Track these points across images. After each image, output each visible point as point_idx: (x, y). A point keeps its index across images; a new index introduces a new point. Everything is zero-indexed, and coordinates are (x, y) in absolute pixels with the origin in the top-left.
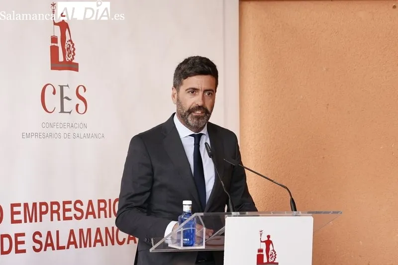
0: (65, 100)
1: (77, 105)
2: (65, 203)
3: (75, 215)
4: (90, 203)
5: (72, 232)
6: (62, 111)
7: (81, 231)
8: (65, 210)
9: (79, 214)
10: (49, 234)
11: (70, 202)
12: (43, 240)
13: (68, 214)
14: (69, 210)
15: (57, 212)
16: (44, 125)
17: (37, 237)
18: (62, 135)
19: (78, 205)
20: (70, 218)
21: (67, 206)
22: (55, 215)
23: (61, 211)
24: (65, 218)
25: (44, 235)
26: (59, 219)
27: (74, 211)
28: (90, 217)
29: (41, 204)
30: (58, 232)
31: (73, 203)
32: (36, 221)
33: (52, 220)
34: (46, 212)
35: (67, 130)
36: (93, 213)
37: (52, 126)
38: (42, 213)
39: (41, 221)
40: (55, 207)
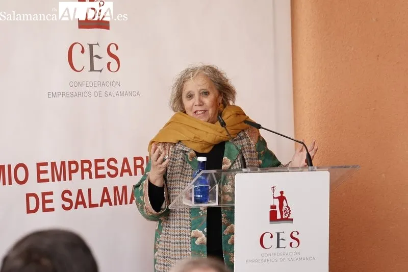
0: (95, 59)
1: (109, 64)
2: (97, 161)
3: (109, 173)
4: (125, 160)
5: (105, 190)
6: (92, 69)
7: (116, 189)
8: (97, 168)
9: (113, 172)
10: (80, 192)
11: (103, 160)
12: (74, 198)
13: (100, 172)
14: (103, 168)
15: (89, 170)
16: (72, 84)
17: (67, 196)
18: (93, 94)
19: (112, 163)
20: (104, 176)
21: (99, 164)
22: (86, 174)
23: (93, 170)
24: (97, 176)
25: (75, 194)
26: (91, 177)
27: (107, 169)
28: (126, 174)
29: (70, 163)
30: (89, 190)
31: (106, 161)
32: (65, 179)
33: (83, 178)
34: (76, 171)
35: (98, 89)
36: (129, 171)
37: (80, 84)
38: (71, 172)
39: (70, 179)
40: (86, 166)
